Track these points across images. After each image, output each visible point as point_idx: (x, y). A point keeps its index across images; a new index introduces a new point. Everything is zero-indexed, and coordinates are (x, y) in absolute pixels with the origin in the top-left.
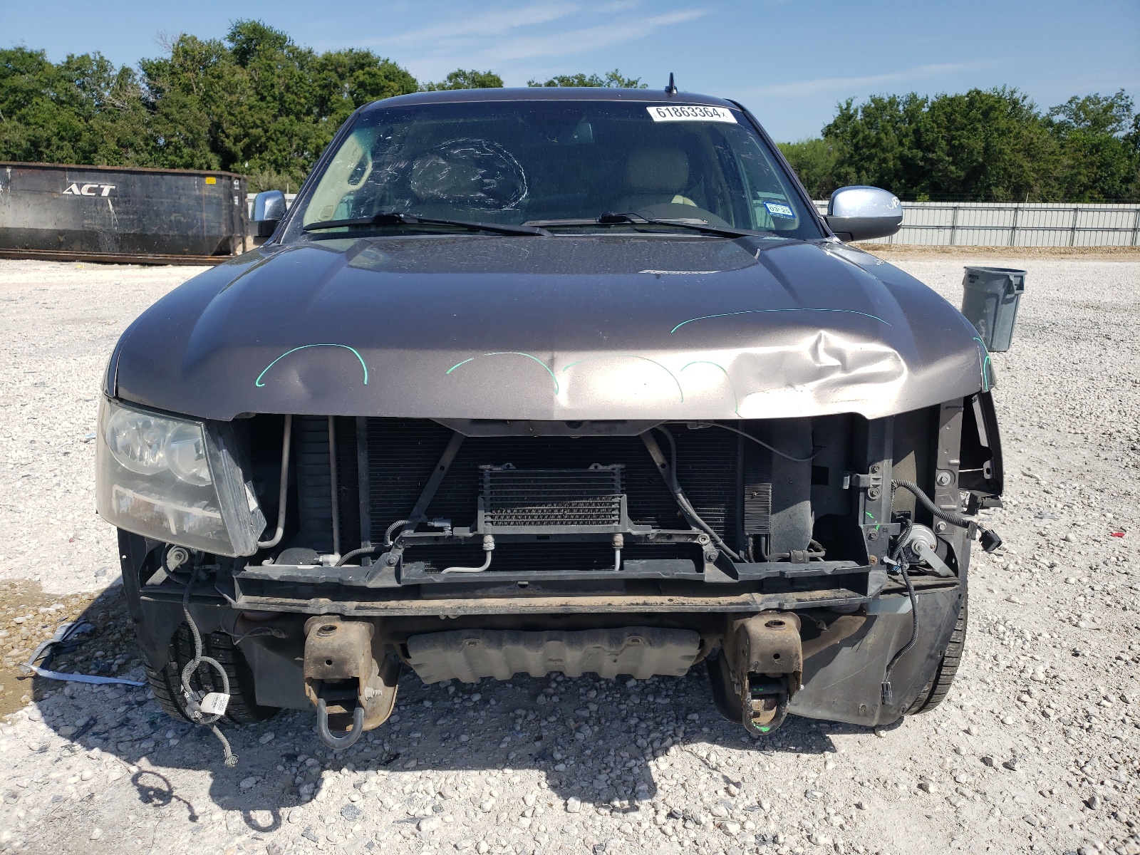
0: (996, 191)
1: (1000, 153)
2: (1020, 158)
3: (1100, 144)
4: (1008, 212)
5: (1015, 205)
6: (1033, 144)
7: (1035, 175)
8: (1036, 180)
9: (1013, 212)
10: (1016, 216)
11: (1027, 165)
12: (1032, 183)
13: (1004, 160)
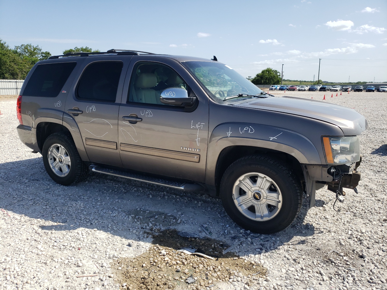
0: (6, 75)
1: (5, 62)
2: (12, 64)
3: (35, 61)
4: (13, 83)
5: (15, 81)
6: (15, 59)
7: (19, 70)
8: (19, 72)
9: (15, 83)
10: (16, 84)
11: (15, 67)
12: (18, 73)
13: (7, 65)
